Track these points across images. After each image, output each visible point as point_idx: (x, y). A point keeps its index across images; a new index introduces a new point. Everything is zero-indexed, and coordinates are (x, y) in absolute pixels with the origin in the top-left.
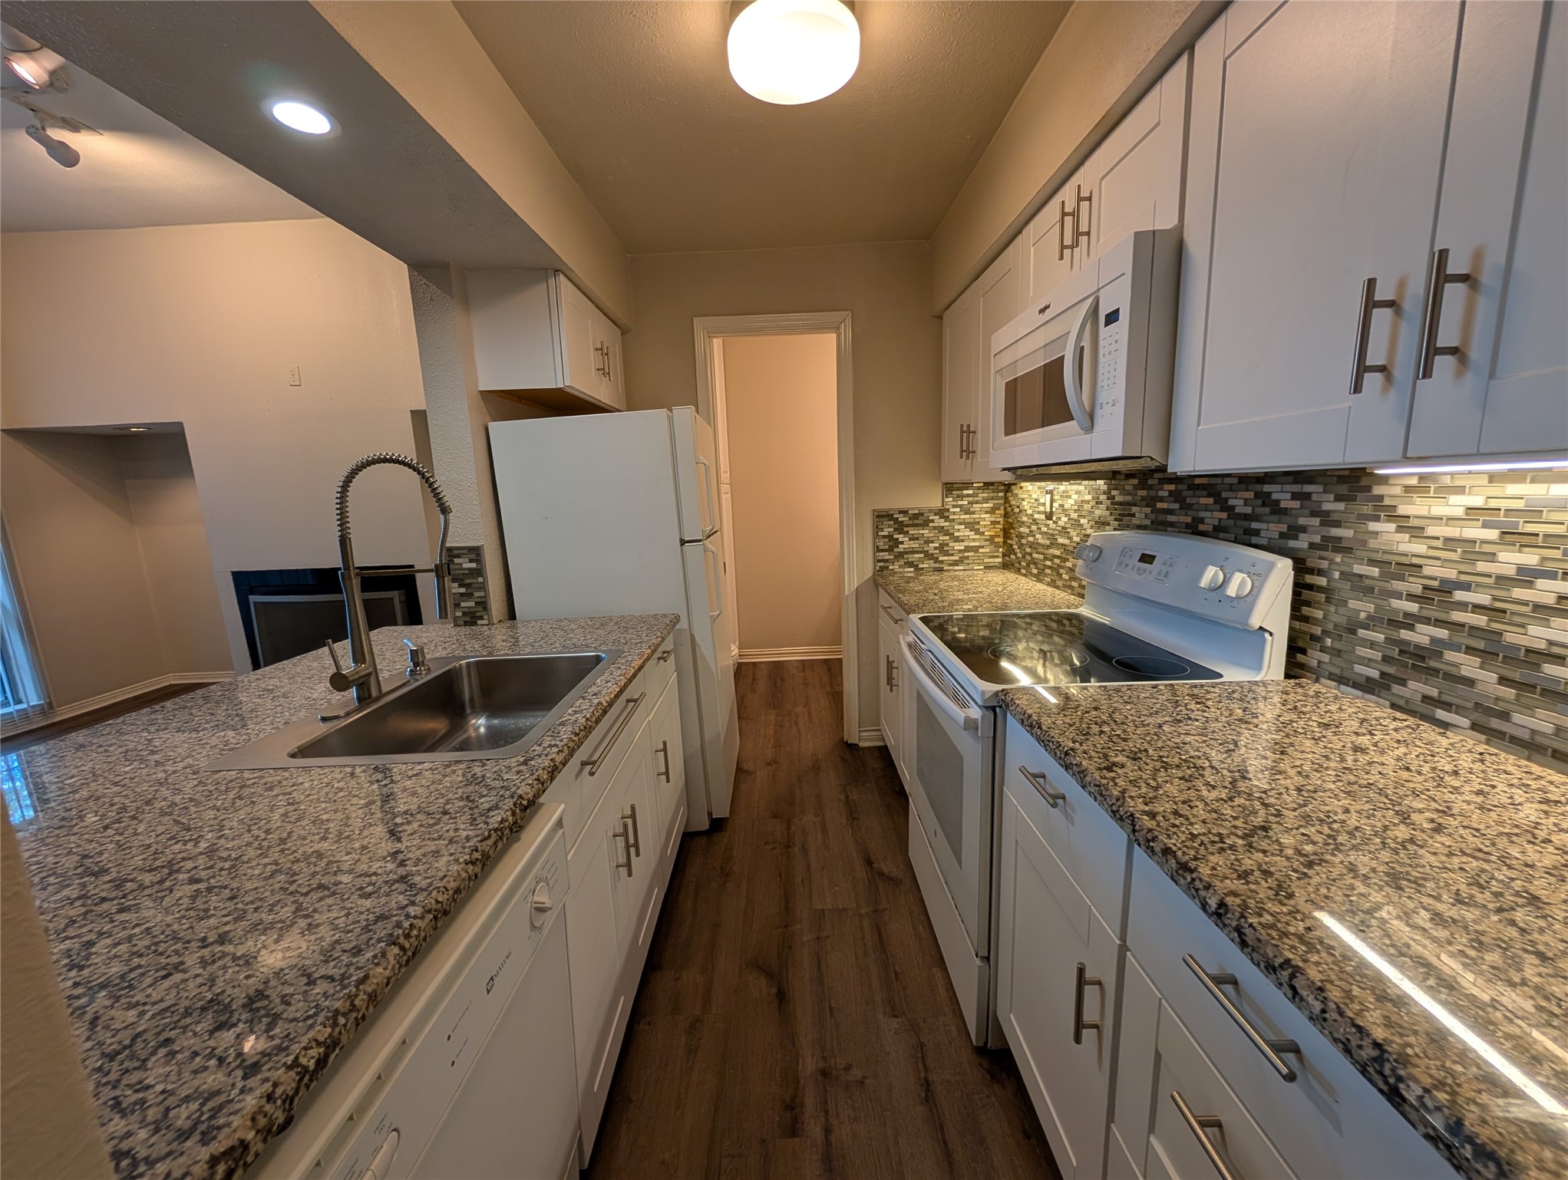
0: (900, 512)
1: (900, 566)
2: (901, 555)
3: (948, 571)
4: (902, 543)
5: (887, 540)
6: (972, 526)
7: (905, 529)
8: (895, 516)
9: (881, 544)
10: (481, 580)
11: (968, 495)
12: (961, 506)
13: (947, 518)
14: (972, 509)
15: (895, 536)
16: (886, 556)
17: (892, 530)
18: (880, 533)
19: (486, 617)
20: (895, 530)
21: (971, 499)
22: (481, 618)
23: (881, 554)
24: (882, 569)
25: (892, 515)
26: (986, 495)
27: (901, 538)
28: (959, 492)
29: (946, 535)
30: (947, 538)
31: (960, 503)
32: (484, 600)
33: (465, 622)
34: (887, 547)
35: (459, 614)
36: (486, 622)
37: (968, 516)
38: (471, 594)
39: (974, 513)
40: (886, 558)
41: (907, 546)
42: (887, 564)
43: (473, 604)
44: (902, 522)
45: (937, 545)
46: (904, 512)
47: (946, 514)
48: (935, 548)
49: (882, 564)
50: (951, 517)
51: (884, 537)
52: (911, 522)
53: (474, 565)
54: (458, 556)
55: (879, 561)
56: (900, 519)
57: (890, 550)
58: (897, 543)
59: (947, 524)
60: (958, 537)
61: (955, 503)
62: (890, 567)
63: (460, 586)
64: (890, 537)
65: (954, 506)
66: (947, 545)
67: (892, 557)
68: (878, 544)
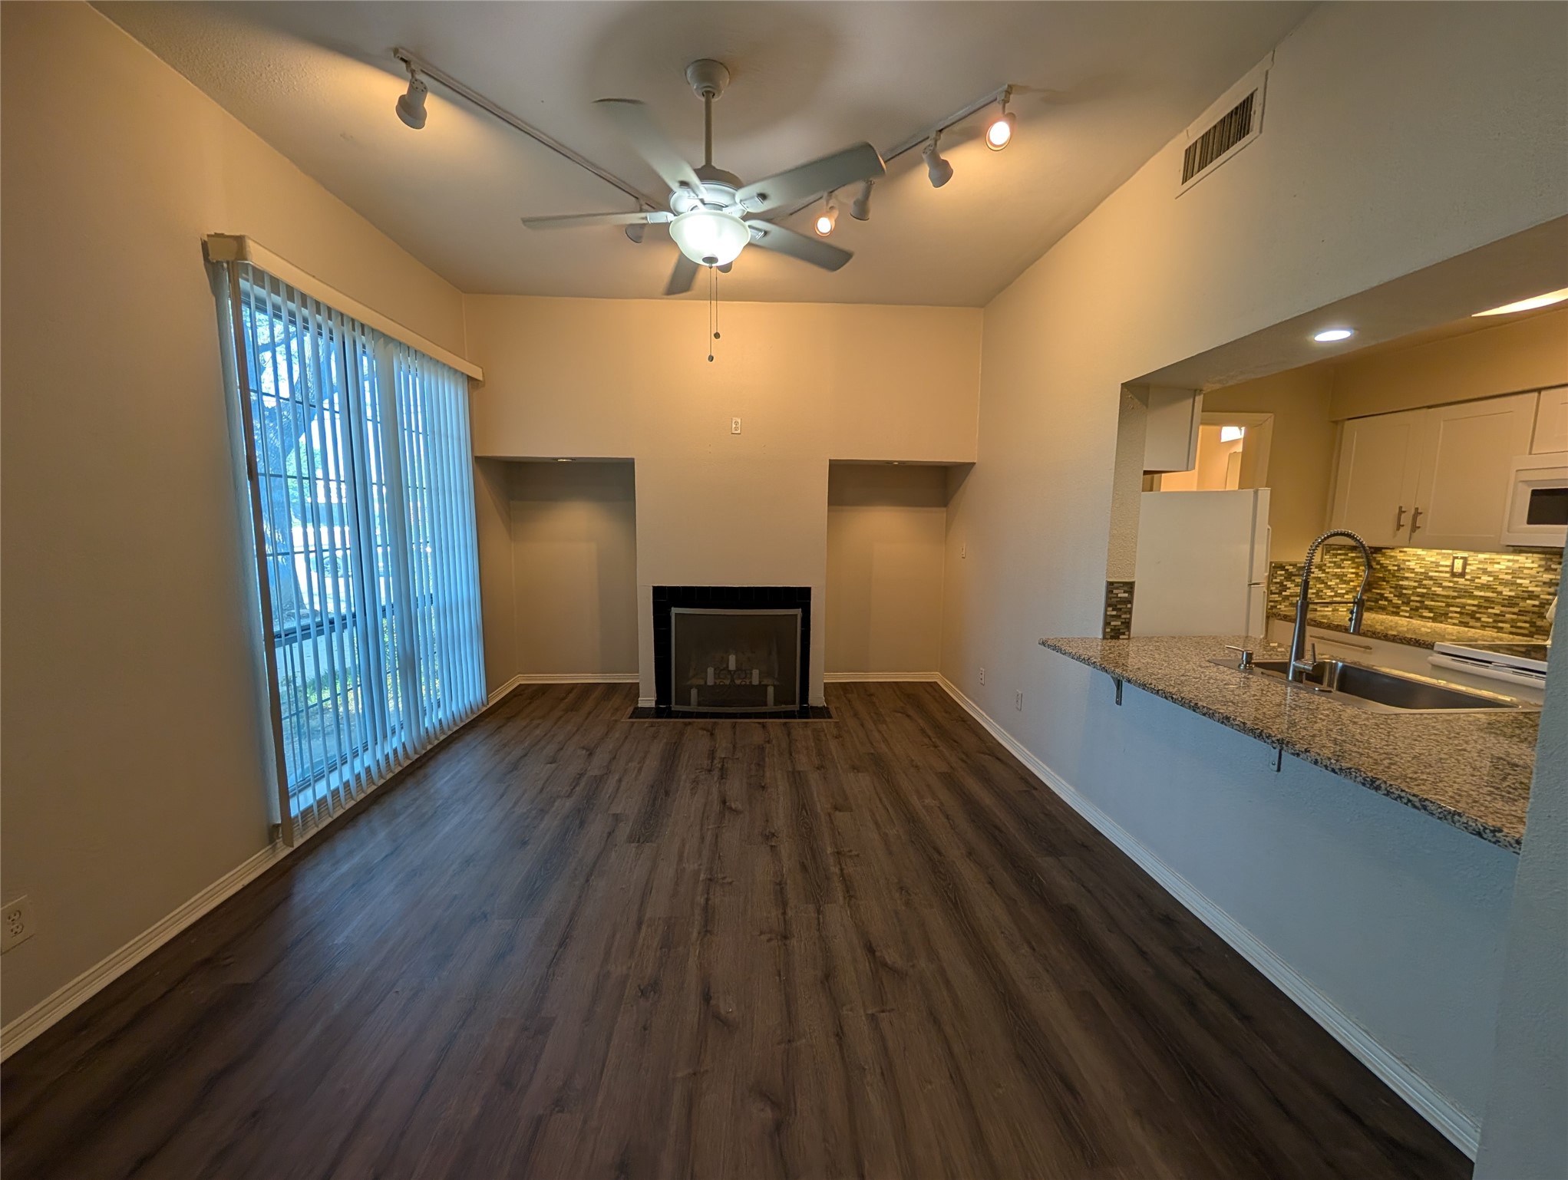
0: (1290, 565)
1: (1286, 606)
2: (1287, 598)
3: (1321, 611)
4: (1289, 588)
5: (1278, 586)
6: (1341, 578)
7: (1293, 578)
8: (1286, 568)
9: (1273, 588)
10: (1129, 606)
11: (1340, 554)
12: (1335, 562)
13: (1324, 571)
14: (1342, 565)
15: (1285, 583)
16: (1276, 597)
17: (1283, 578)
18: (1274, 580)
19: (1127, 633)
20: (1285, 578)
21: (1343, 557)
22: (1124, 634)
23: (1273, 596)
24: (1272, 607)
25: (1284, 567)
26: (1354, 555)
27: (1289, 584)
28: (1335, 552)
29: (1322, 583)
30: (1323, 586)
31: (1334, 560)
32: (1127, 620)
33: (1111, 636)
34: (1277, 591)
35: (1108, 630)
36: (1126, 637)
37: (1339, 570)
38: (1120, 616)
39: (1344, 568)
40: (1276, 599)
41: (1292, 591)
42: (1276, 604)
43: (1119, 623)
44: (1291, 572)
45: (1315, 591)
46: (1294, 565)
47: (1324, 568)
48: (1313, 593)
49: (1272, 604)
50: (1327, 570)
51: (1276, 583)
52: (1297, 573)
53: (1126, 595)
54: (1117, 588)
55: (1271, 601)
56: (1290, 570)
57: (1280, 593)
58: (1286, 588)
59: (1324, 575)
60: (1330, 586)
61: (1331, 560)
62: (1278, 607)
63: (1113, 610)
64: (1281, 583)
65: (1330, 562)
66: (1322, 591)
67: (1280, 599)
68: (1272, 588)
